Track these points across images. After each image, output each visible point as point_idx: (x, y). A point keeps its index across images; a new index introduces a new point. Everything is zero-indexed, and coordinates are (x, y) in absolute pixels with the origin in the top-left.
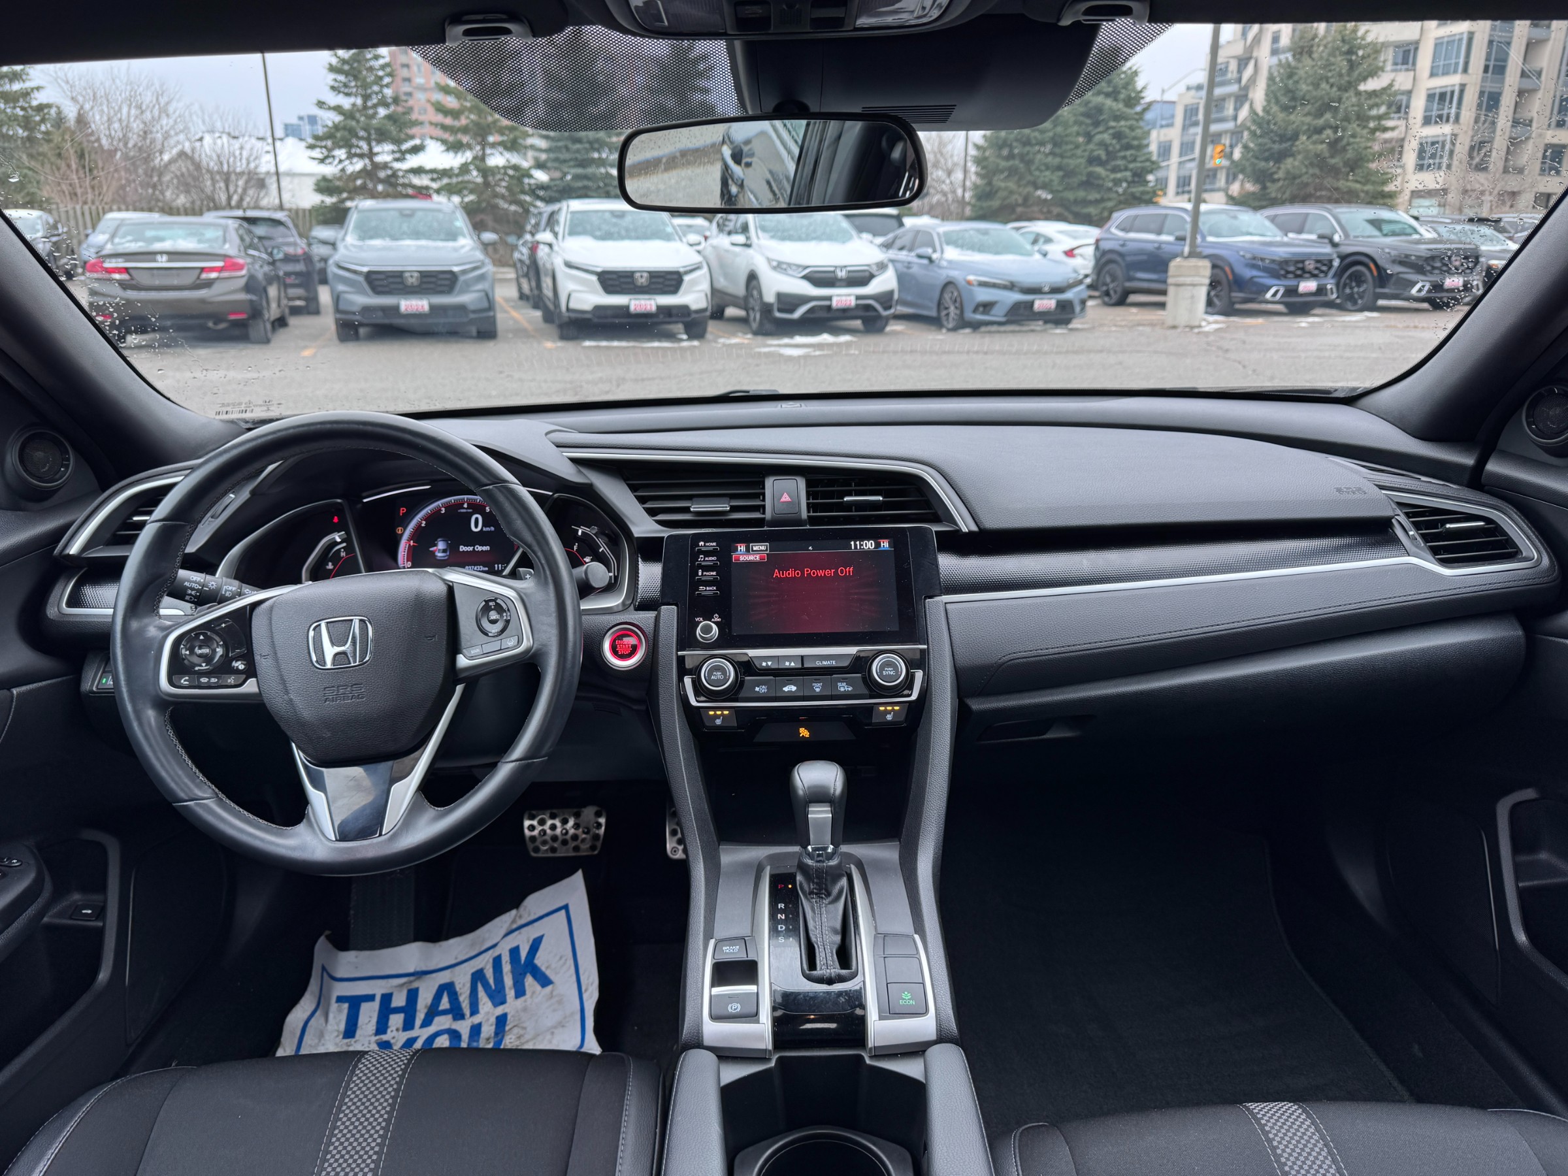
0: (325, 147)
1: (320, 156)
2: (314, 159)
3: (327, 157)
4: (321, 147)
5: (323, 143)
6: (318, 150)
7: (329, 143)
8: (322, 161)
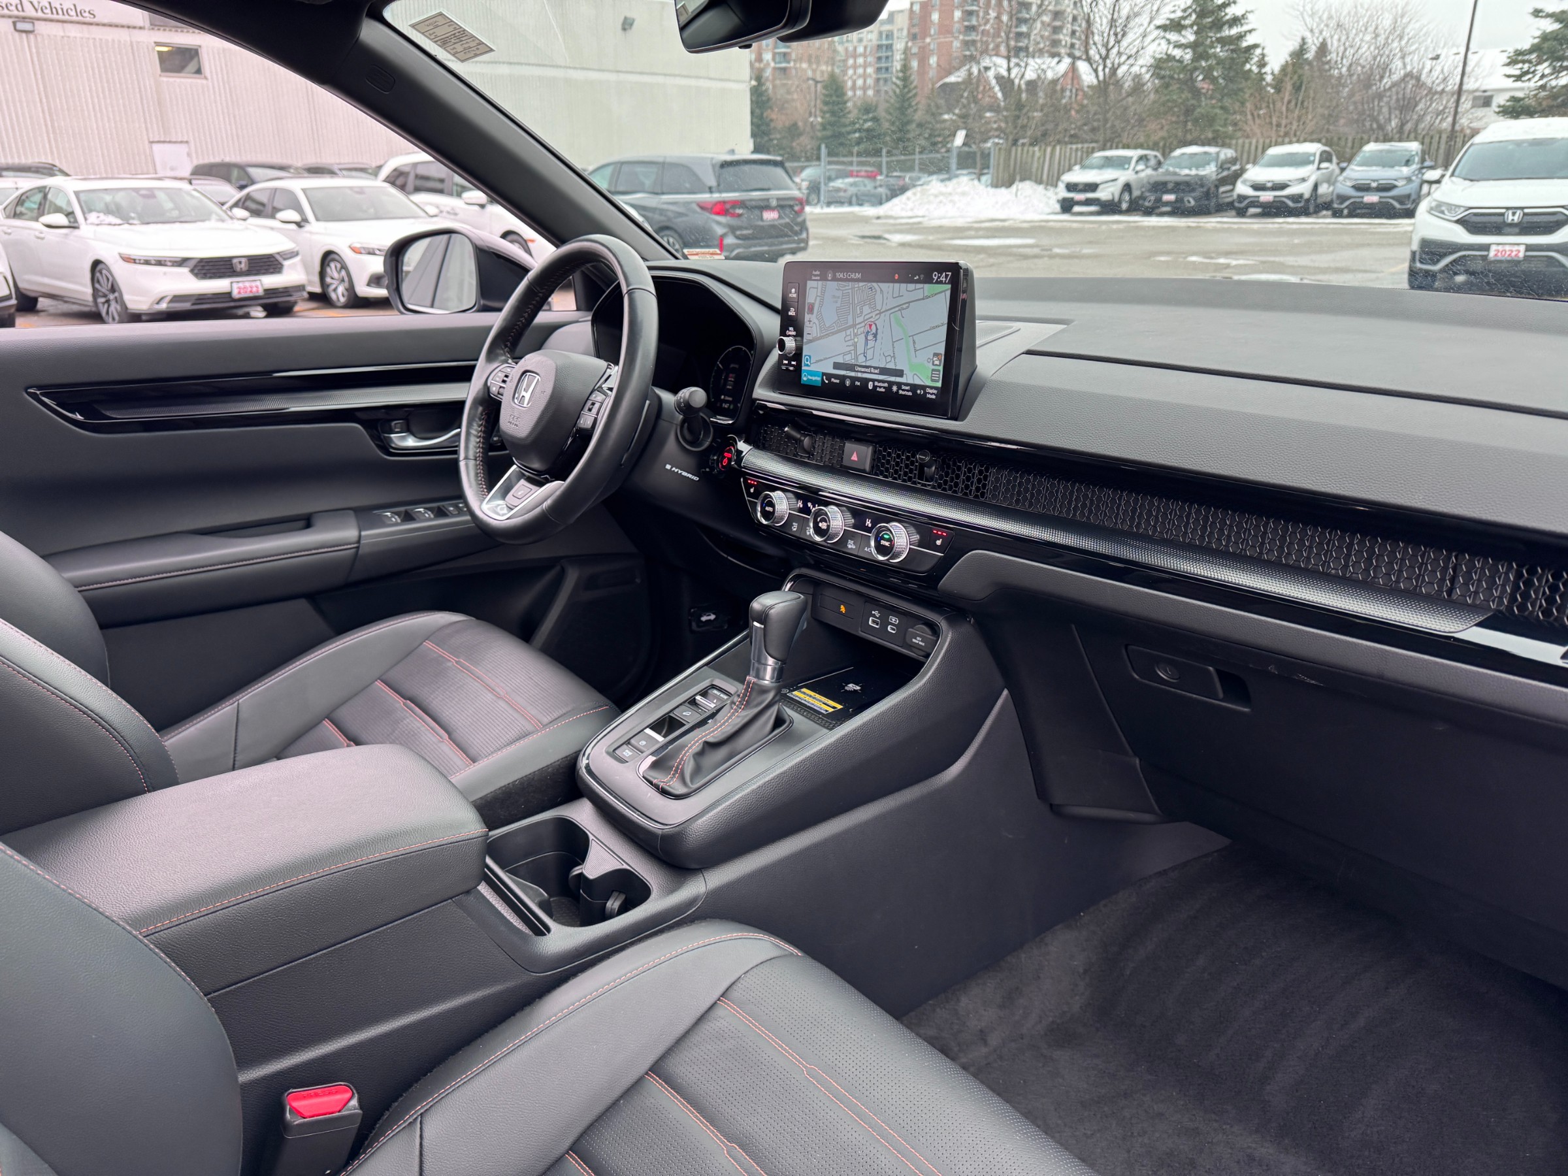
0: (1530, 62)
1: (1518, 72)
2: (1509, 76)
3: (1527, 73)
4: (1524, 62)
5: (1526, 57)
6: (1520, 65)
7: (1533, 56)
8: (1518, 78)
